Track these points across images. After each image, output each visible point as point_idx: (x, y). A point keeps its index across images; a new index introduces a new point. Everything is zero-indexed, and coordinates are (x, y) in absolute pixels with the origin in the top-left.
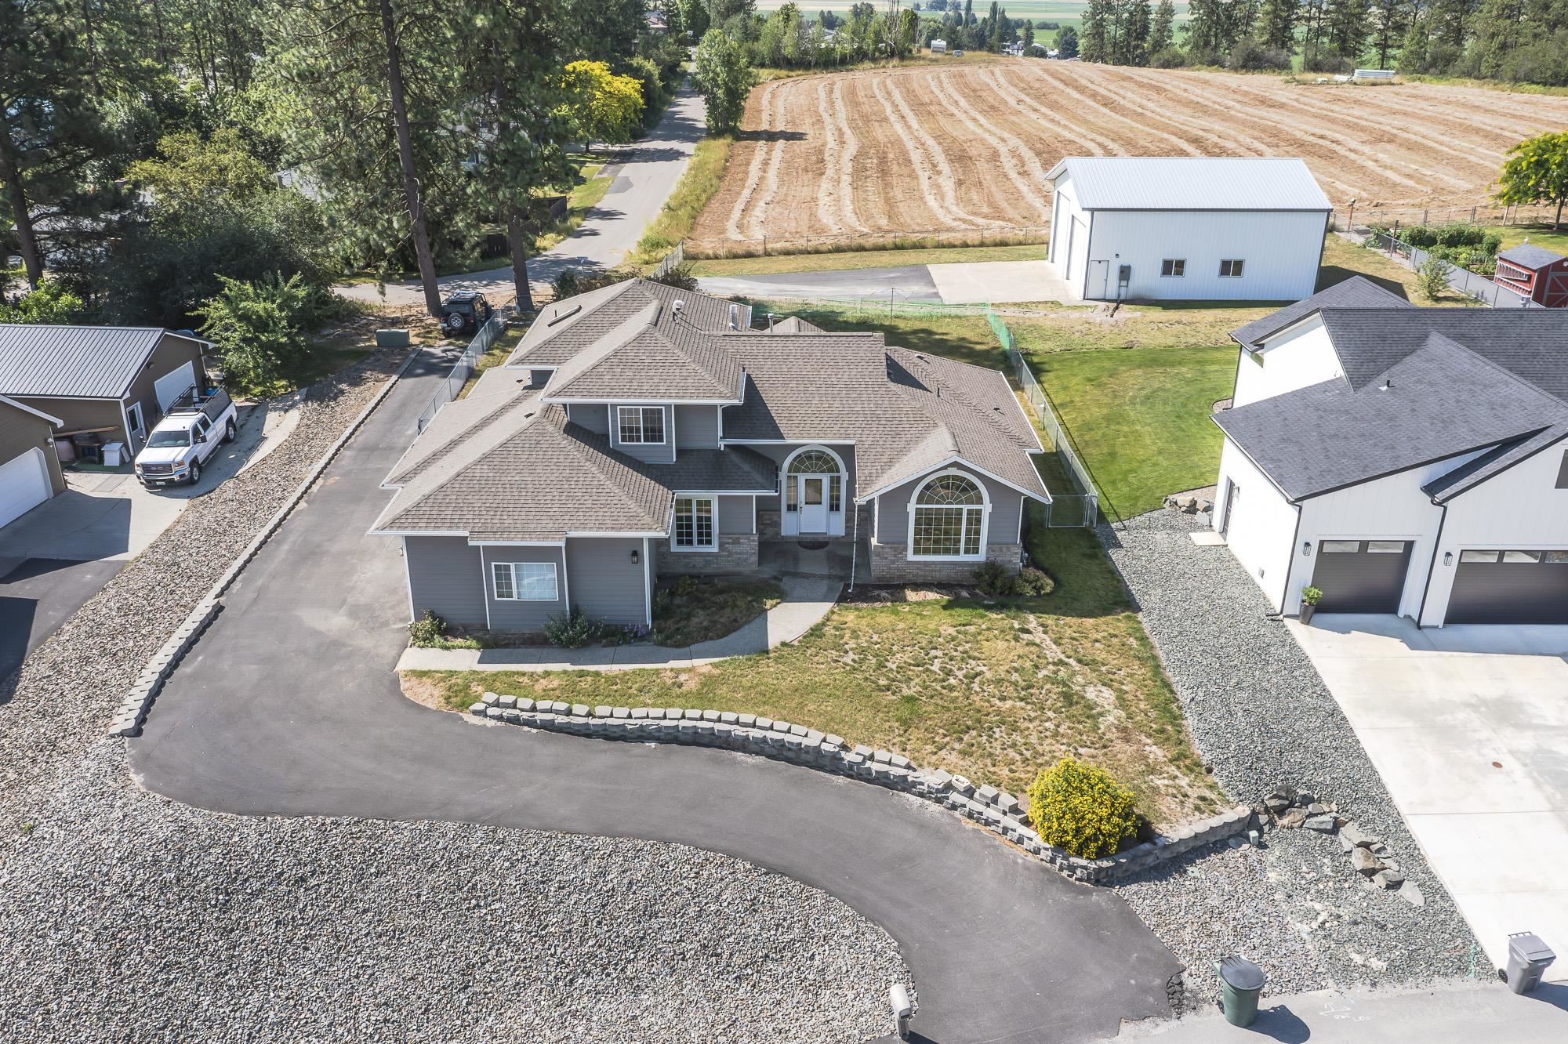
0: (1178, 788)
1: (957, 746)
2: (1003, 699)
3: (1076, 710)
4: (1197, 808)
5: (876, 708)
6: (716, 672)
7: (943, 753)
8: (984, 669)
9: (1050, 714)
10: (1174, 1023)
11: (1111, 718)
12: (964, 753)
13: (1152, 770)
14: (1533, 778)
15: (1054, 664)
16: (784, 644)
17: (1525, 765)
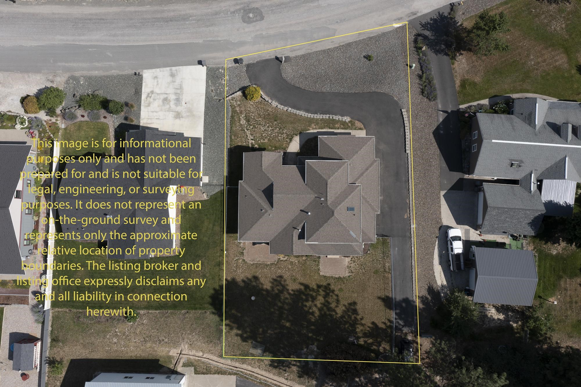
0: (236, 102)
1: (269, 112)
2: (260, 120)
3: (248, 118)
4: (234, 98)
5: (281, 119)
6: (309, 128)
7: (271, 110)
8: (262, 128)
9: (252, 117)
10: (249, 62)
11: (243, 116)
12: (268, 110)
13: (239, 105)
14: (182, 100)
15: (249, 129)
16: (297, 135)
17: (182, 103)
